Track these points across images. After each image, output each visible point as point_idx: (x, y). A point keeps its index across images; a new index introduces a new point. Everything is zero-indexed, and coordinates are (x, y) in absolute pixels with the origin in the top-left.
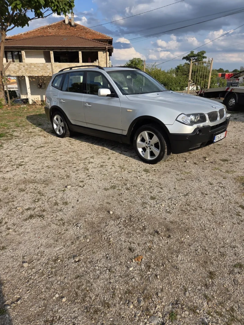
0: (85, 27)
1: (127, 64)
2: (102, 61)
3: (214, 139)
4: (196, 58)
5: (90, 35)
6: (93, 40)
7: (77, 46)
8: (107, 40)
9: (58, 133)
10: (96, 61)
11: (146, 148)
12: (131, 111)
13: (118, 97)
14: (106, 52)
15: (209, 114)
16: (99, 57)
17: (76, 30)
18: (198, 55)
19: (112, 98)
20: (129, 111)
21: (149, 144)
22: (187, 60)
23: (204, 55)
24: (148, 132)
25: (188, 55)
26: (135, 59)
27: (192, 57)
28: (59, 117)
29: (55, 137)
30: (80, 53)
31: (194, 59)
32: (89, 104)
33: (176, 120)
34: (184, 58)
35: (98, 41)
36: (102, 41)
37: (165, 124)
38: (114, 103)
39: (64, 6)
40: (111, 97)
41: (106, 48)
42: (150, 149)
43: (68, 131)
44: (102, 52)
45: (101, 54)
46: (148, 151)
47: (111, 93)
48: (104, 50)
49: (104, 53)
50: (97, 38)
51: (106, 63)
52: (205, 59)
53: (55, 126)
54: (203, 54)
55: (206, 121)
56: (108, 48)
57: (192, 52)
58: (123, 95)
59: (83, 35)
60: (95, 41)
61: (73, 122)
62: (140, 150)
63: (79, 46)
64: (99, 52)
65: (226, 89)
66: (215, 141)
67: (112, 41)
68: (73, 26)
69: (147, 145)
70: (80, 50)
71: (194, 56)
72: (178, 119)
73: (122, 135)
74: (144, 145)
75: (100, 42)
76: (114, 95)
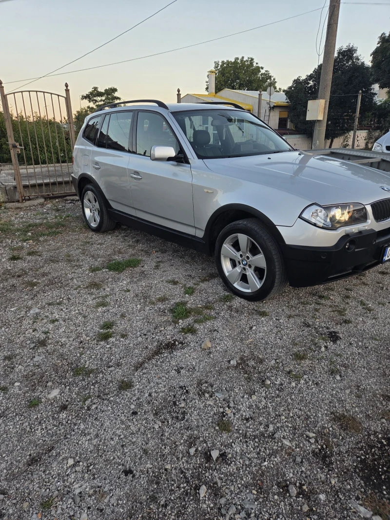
3: (384, 255)
4: (103, 98)
15: (374, 206)
18: (106, 93)
22: (90, 102)
25: (91, 93)
27: (96, 96)
31: (102, 100)
33: (300, 217)
34: (84, 97)
37: (275, 224)
52: (117, 101)
54: (114, 92)
55: (368, 221)
57: (95, 89)
66: (386, 258)
71: (100, 96)
72: (304, 215)
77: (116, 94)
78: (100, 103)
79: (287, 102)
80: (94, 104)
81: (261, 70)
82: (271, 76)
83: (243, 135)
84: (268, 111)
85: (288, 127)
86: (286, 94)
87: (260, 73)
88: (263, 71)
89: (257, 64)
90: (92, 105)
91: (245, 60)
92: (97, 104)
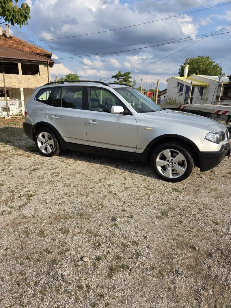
0: (21, 40)
1: (61, 78)
2: (43, 74)
4: (123, 77)
5: (28, 48)
6: (32, 54)
7: (17, 58)
8: (47, 54)
9: (44, 151)
10: (37, 74)
11: (167, 166)
12: (150, 130)
13: (132, 115)
14: (47, 66)
16: (40, 70)
17: (11, 41)
18: (125, 75)
19: (124, 116)
20: (148, 129)
21: (171, 162)
22: (116, 79)
23: (129, 76)
24: (170, 151)
25: (117, 75)
26: (71, 74)
27: (120, 76)
28: (46, 134)
29: (40, 156)
30: (20, 65)
31: (122, 78)
32: (94, 121)
34: (113, 77)
35: (38, 55)
36: (42, 56)
37: (194, 142)
38: (127, 120)
39: (20, 16)
40: (123, 114)
41: (47, 62)
42: (173, 167)
43: (59, 150)
44: (43, 66)
45: (42, 67)
46: (170, 169)
47: (124, 110)
48: (45, 64)
49: (45, 67)
50: (36, 52)
51: (47, 77)
52: (130, 79)
53: (39, 144)
54: (129, 74)
56: (50, 62)
57: (119, 72)
58: (137, 112)
59: (20, 48)
60: (34, 54)
61: (66, 140)
62: (159, 168)
63: (19, 58)
64: (40, 65)
65: (178, 107)
67: (51, 56)
68: (8, 38)
69: (169, 163)
70: (20, 62)
71: (122, 76)
72: (206, 138)
73: (135, 153)
74: (165, 163)
75: (41, 56)
76: (127, 112)
77: (130, 75)
78: (121, 80)
79: (230, 82)
80: (118, 80)
81: (213, 63)
82: (219, 67)
83: (202, 98)
84: (217, 87)
85: (229, 95)
86: (229, 78)
87: (213, 65)
88: (214, 64)
89: (211, 60)
90: (116, 80)
91: (204, 57)
92: (119, 80)
